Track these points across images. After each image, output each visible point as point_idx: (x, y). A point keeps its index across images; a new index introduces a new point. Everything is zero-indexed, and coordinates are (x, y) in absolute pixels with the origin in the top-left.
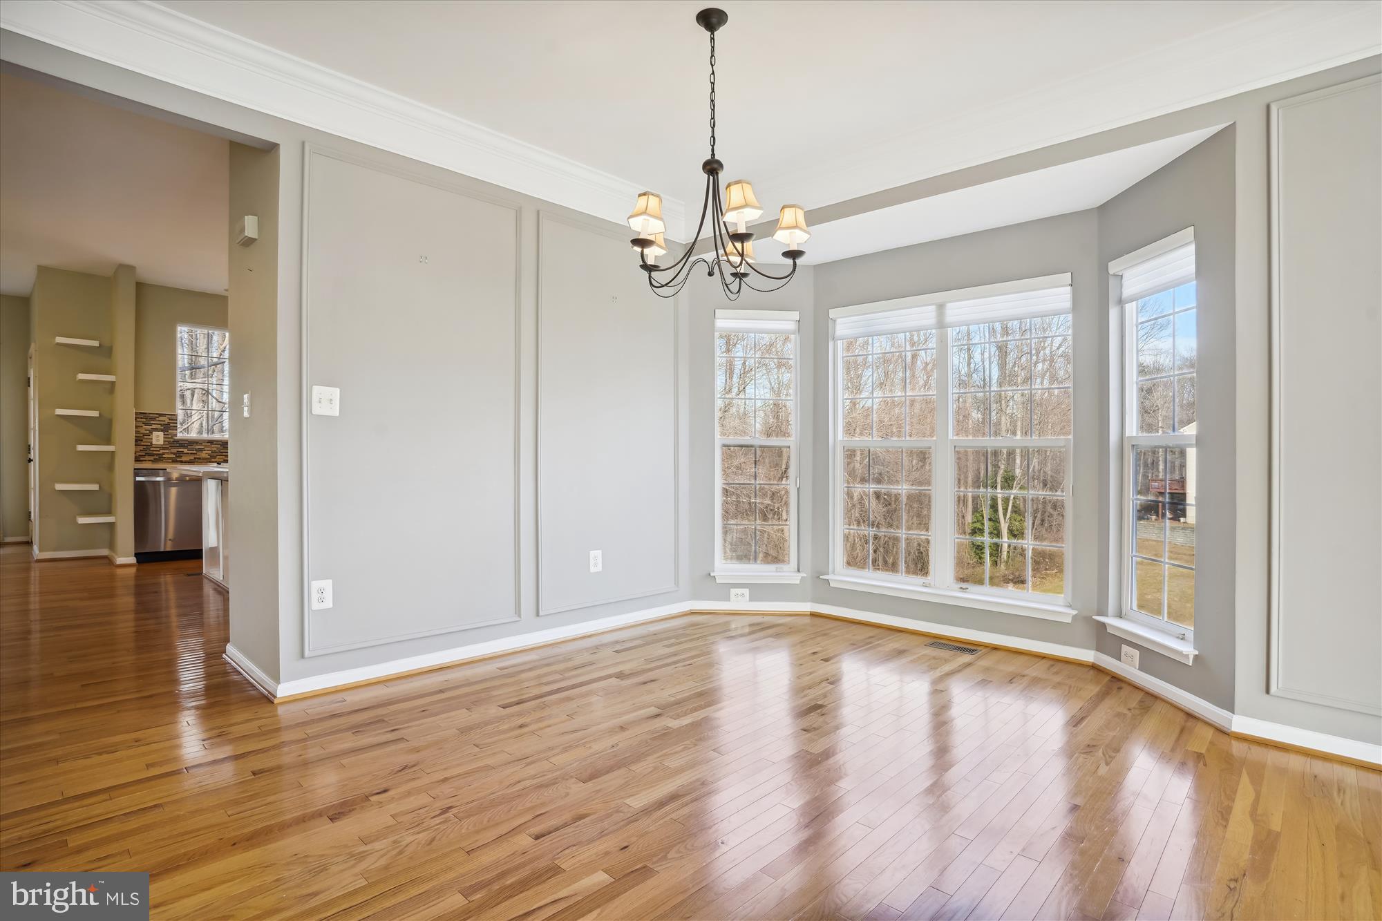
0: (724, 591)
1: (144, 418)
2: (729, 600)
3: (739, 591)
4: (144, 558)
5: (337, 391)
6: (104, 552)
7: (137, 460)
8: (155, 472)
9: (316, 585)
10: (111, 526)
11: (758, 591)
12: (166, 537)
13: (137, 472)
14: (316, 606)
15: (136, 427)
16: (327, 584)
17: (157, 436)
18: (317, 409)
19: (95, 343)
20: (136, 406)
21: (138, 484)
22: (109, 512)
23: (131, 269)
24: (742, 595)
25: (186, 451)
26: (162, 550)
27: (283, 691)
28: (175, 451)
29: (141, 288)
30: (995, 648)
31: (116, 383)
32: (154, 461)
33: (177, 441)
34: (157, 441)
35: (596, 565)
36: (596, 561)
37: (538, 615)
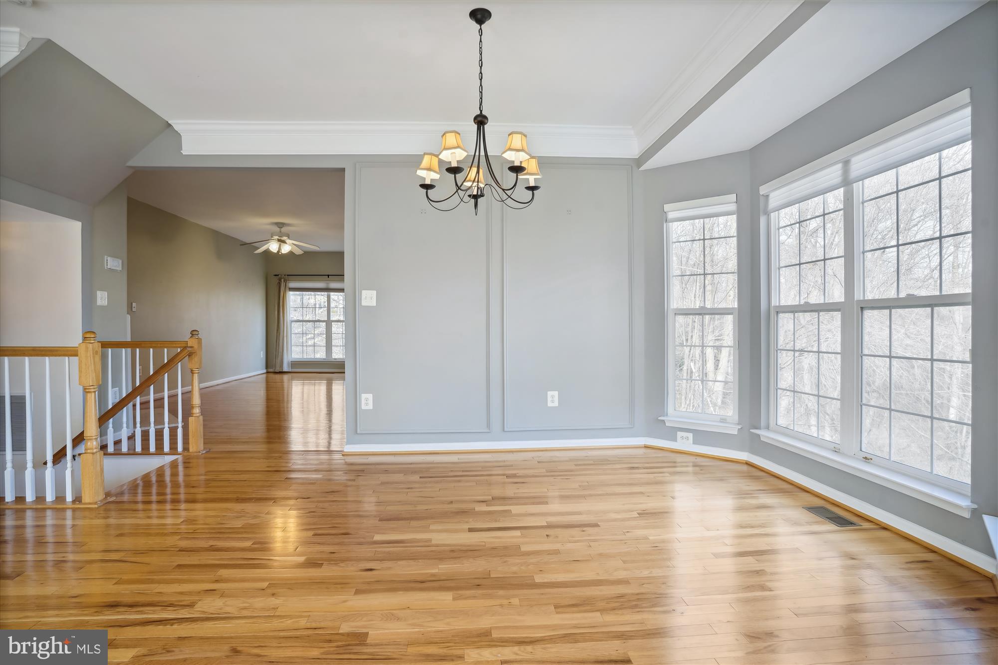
0: (671, 433)
2: (676, 441)
3: (685, 434)
5: (375, 292)
9: (364, 396)
11: (701, 436)
14: (364, 407)
16: (370, 396)
18: (364, 303)
24: (687, 438)
30: (885, 528)
35: (553, 401)
36: (553, 398)
37: (504, 431)
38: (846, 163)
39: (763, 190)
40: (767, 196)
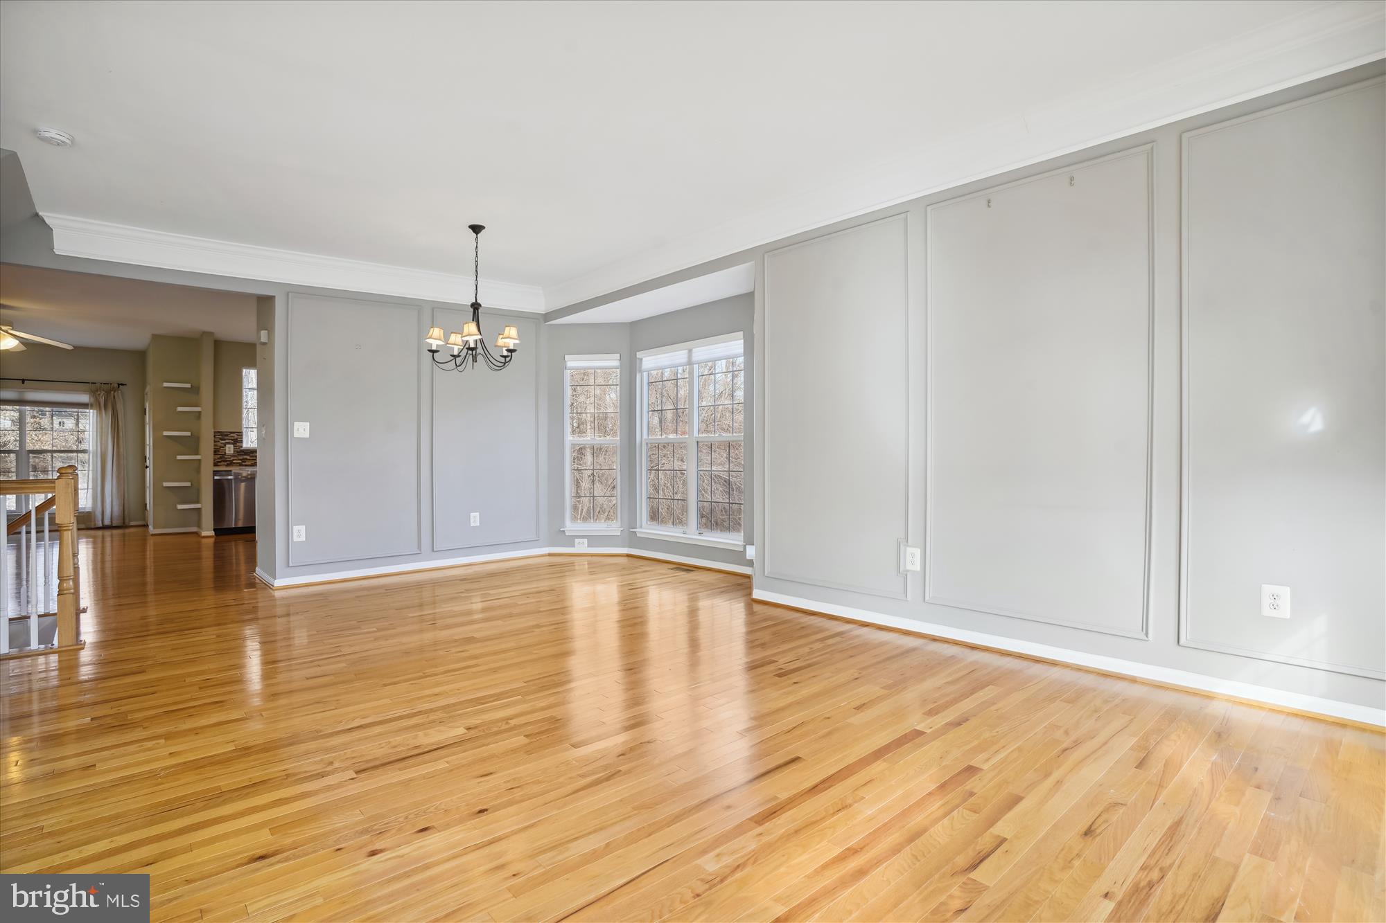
0: (570, 541)
1: (220, 436)
2: (574, 546)
3: (581, 540)
4: (219, 532)
5: (308, 424)
6: (194, 529)
7: (215, 465)
8: (229, 473)
9: (296, 528)
10: (199, 510)
11: (593, 540)
12: (235, 519)
13: (215, 473)
14: (296, 539)
15: (215, 442)
16: (302, 528)
17: (229, 448)
18: (296, 435)
19: (188, 386)
20: (214, 427)
21: (216, 482)
22: (198, 502)
23: (211, 334)
24: (583, 543)
25: (248, 457)
26: (233, 526)
27: (278, 583)
28: (241, 458)
29: (218, 344)
30: (708, 569)
31: (202, 414)
32: (228, 465)
33: (243, 451)
34: (229, 451)
35: (474, 522)
36: (475, 519)
37: (433, 551)
38: (690, 351)
39: (639, 355)
40: (641, 359)
